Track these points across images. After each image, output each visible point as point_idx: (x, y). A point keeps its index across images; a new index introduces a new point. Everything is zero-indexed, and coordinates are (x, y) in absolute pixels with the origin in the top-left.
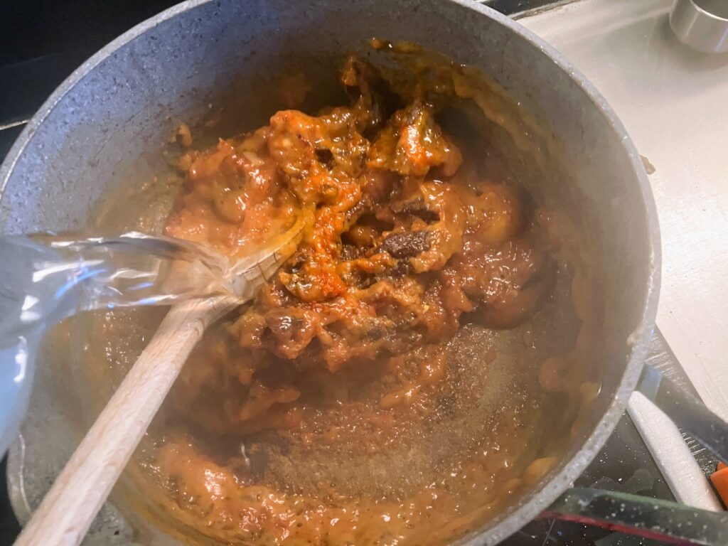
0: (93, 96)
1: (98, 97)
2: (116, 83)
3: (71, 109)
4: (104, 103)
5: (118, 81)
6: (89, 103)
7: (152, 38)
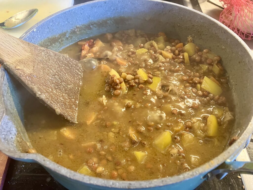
0: (59, 22)
1: (61, 24)
2: (67, 21)
3: (52, 24)
4: (62, 26)
5: (68, 21)
6: (57, 24)
7: (82, 9)
